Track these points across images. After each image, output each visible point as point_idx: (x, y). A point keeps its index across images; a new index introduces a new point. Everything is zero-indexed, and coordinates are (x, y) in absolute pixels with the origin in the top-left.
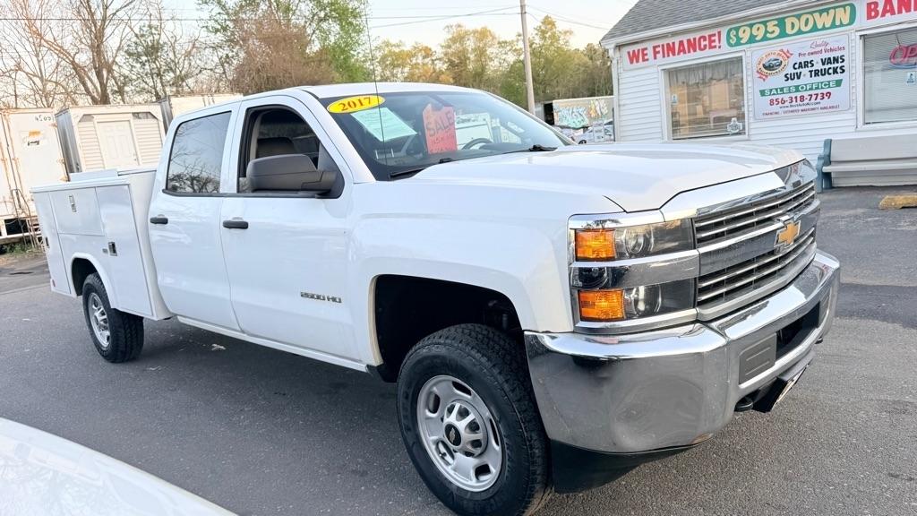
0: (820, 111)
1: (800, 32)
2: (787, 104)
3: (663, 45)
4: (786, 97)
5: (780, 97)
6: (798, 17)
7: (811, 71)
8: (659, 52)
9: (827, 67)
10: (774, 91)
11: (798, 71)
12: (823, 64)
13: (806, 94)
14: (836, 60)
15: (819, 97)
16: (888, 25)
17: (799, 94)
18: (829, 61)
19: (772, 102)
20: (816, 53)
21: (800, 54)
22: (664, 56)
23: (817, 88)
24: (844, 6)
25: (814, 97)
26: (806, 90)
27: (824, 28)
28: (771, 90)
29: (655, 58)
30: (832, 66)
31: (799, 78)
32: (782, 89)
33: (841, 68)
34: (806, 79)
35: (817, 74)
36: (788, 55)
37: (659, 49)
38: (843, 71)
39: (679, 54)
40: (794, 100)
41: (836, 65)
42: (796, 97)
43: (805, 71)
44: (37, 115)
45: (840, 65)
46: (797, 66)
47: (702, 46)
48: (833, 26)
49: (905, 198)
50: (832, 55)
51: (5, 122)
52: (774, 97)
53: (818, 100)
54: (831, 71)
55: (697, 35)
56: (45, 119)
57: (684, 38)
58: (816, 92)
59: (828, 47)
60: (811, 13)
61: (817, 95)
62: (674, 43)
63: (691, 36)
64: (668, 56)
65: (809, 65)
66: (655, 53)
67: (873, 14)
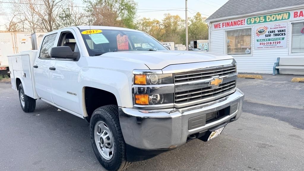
0: (276, 48)
1: (271, 21)
2: (265, 45)
3: (226, 23)
4: (265, 42)
5: (263, 42)
6: (271, 16)
7: (274, 34)
8: (224, 25)
9: (279, 33)
10: (261, 40)
11: (270, 34)
12: (278, 32)
13: (272, 42)
14: (283, 31)
15: (277, 43)
16: (301, 20)
17: (270, 42)
18: (280, 31)
19: (260, 44)
20: (276, 28)
21: (271, 28)
22: (226, 27)
23: (276, 40)
24: (286, 13)
25: (275, 43)
26: (272, 40)
27: (279, 20)
28: (260, 40)
29: (223, 27)
30: (281, 33)
31: (270, 36)
32: (264, 40)
33: (284, 34)
34: (272, 36)
35: (276, 35)
36: (267, 28)
37: (224, 24)
38: (285, 35)
39: (231, 26)
40: (268, 43)
41: (282, 33)
42: (269, 43)
43: (272, 34)
44: (25, 34)
45: (284, 32)
46: (269, 32)
47: (239, 24)
48: (282, 19)
49: (300, 79)
50: (281, 29)
51: (15, 35)
52: (261, 42)
53: (276, 44)
54: (281, 34)
55: (237, 20)
56: (28, 35)
57: (233, 21)
58: (276, 41)
59: (280, 26)
60: (275, 15)
61: (276, 42)
62: (229, 22)
63: (235, 20)
64: (227, 26)
65: (274, 32)
66: (223, 25)
67: (296, 16)
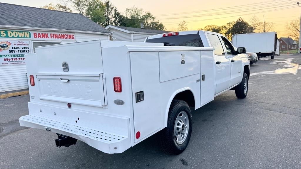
0: (23, 64)
1: (13, 37)
2: (11, 61)
4: (10, 58)
5: (8, 58)
6: (12, 32)
7: (19, 51)
9: (24, 50)
10: (5, 56)
11: (14, 50)
12: (23, 49)
13: (18, 58)
14: (26, 48)
15: (22, 59)
16: (40, 40)
17: (15, 58)
18: (24, 48)
19: (5, 60)
20: (20, 45)
21: (14, 44)
23: (21, 56)
24: (27, 32)
25: (20, 59)
26: (17, 56)
27: (21, 37)
28: (4, 55)
30: (25, 50)
31: (14, 52)
32: (9, 55)
33: (28, 51)
34: (17, 53)
35: (21, 52)
36: (10, 44)
40: (13, 59)
41: (26, 50)
42: (14, 59)
43: (16, 50)
45: (28, 50)
46: (13, 48)
48: (24, 37)
50: (25, 46)
52: (6, 58)
53: (22, 60)
54: (25, 51)
58: (21, 57)
59: (24, 44)
60: (17, 32)
61: (21, 58)
65: (18, 48)
67: (36, 36)
